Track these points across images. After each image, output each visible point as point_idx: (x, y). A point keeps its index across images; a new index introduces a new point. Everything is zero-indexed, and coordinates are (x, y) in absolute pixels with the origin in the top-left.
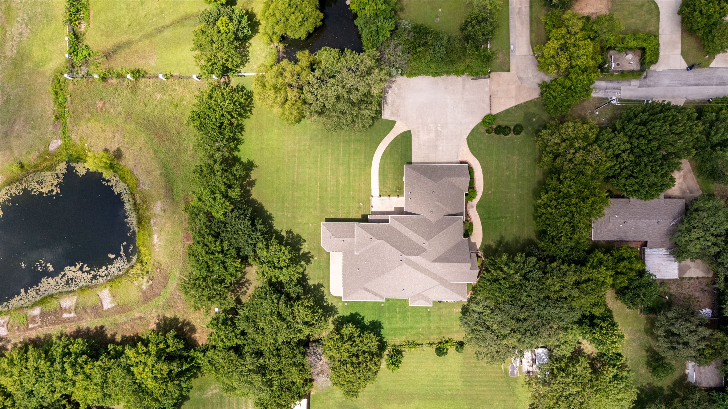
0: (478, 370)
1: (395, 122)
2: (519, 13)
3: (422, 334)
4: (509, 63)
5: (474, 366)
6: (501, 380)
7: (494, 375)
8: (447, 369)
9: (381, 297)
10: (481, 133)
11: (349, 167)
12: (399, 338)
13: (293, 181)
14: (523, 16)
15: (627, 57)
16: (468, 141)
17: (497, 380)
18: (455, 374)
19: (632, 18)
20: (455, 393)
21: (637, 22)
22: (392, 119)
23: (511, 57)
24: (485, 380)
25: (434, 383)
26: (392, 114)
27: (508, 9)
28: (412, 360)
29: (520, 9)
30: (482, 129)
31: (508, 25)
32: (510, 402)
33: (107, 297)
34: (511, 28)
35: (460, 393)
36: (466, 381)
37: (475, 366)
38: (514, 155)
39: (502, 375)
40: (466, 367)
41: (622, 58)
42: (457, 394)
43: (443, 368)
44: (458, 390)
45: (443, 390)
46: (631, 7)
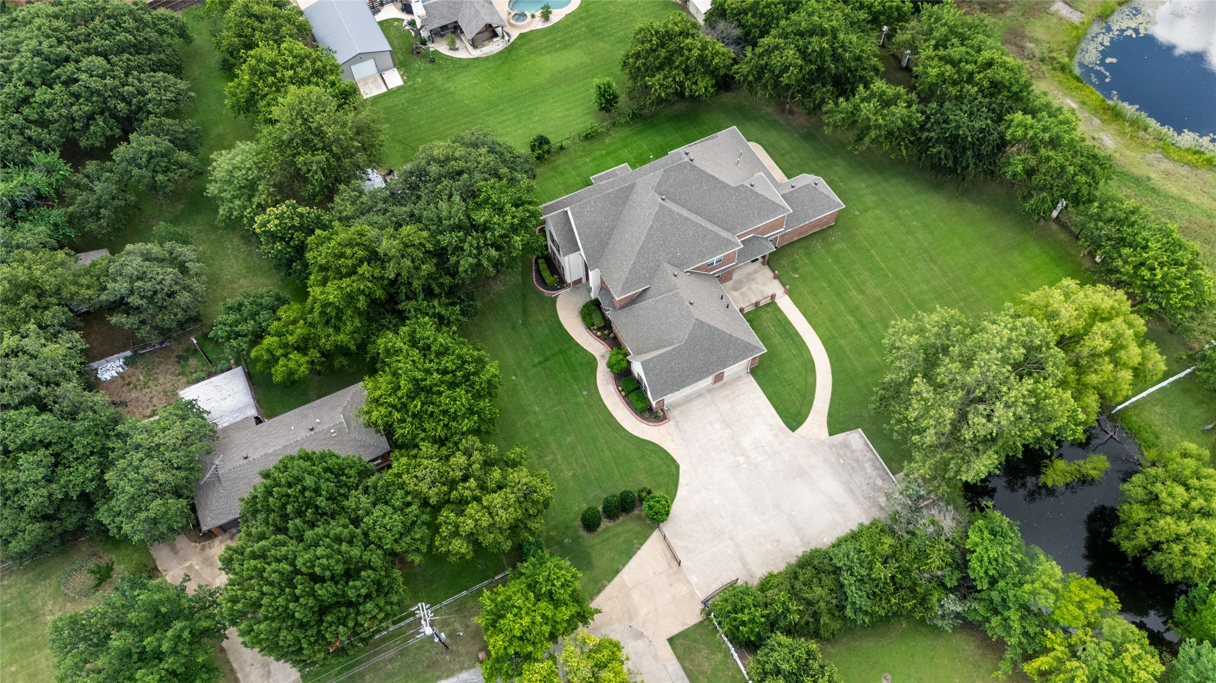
1: (831, 434)
4: (678, 658)
16: (674, 461)
22: (840, 437)
26: (846, 446)
45: (512, 106)
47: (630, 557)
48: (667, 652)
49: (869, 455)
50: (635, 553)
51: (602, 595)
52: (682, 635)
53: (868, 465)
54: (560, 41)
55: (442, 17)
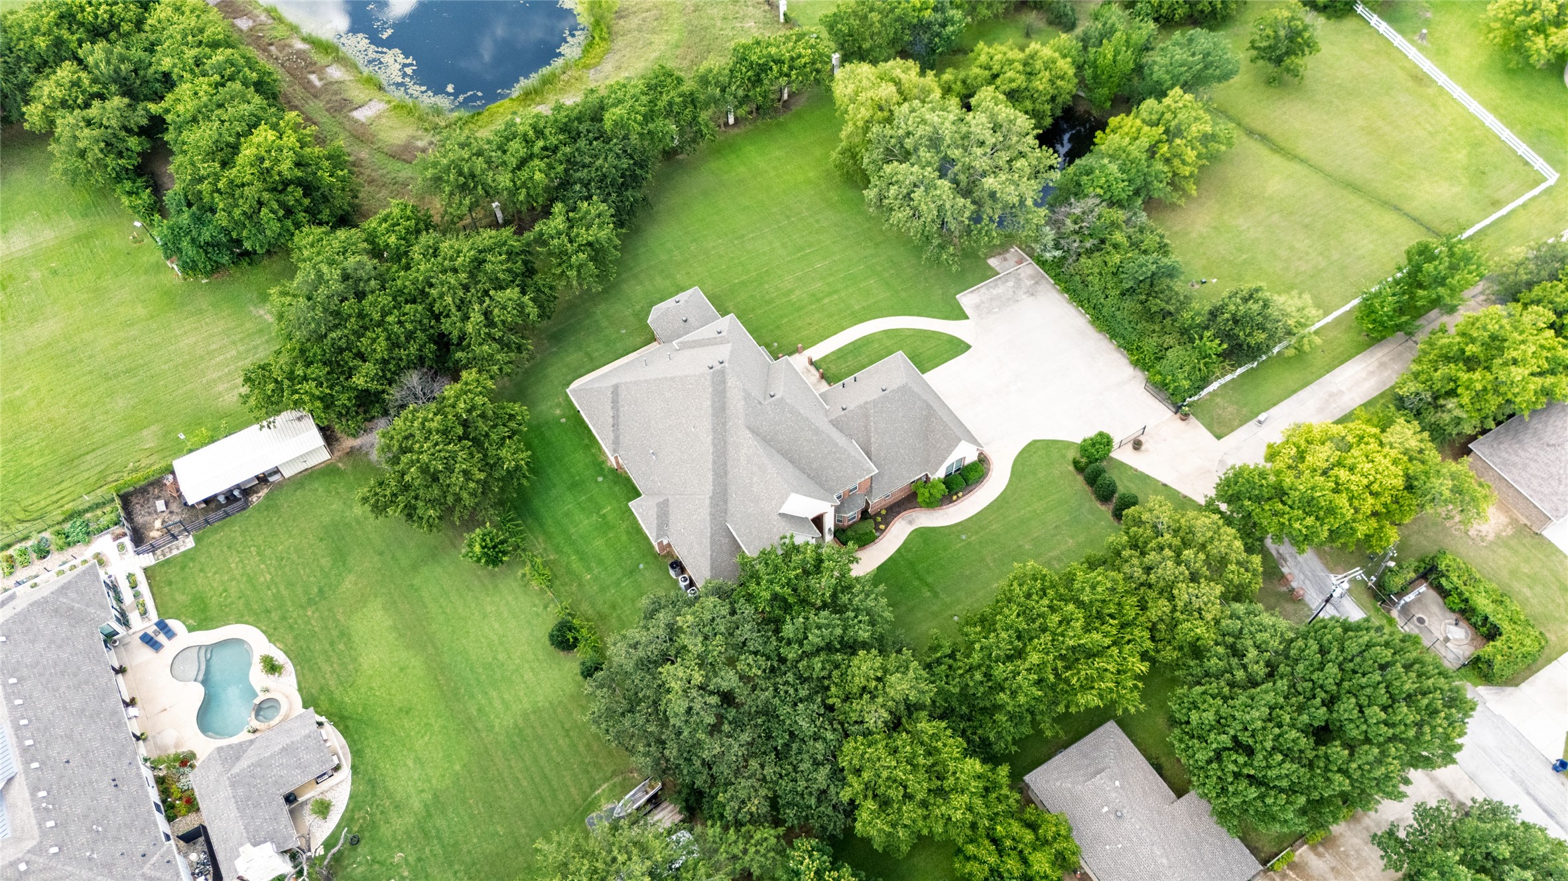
0: (561, 742)
1: (967, 318)
2: (1331, 395)
3: (580, 585)
4: (1232, 431)
5: (567, 726)
6: (566, 806)
7: (569, 783)
8: (528, 675)
9: (616, 443)
10: (1064, 457)
11: (829, 295)
12: (545, 549)
13: (743, 236)
14: (1334, 405)
15: (1453, 628)
16: (1030, 445)
17: (561, 797)
18: (525, 700)
19: (1531, 588)
20: (480, 725)
21: (1534, 601)
22: (968, 311)
23: (1245, 427)
24: (547, 770)
25: (480, 670)
26: (977, 307)
27: (1321, 376)
28: (510, 598)
29: (1342, 392)
30: (1072, 454)
31: (1295, 392)
32: (521, 859)
33: (374, 110)
34: (1294, 397)
35: (484, 735)
36: (520, 730)
37: (567, 731)
38: (1072, 537)
39: (579, 801)
40: (555, 711)
41: (1441, 621)
42: (477, 730)
43: (527, 666)
44: (490, 728)
45: (472, 696)
46: (1546, 573)
47: (1148, 477)
48: (1230, 440)
49: (983, 290)
50: (1142, 473)
51: (1194, 498)
52: (1210, 428)
53: (995, 292)
54: (332, 644)
55: (275, 819)
